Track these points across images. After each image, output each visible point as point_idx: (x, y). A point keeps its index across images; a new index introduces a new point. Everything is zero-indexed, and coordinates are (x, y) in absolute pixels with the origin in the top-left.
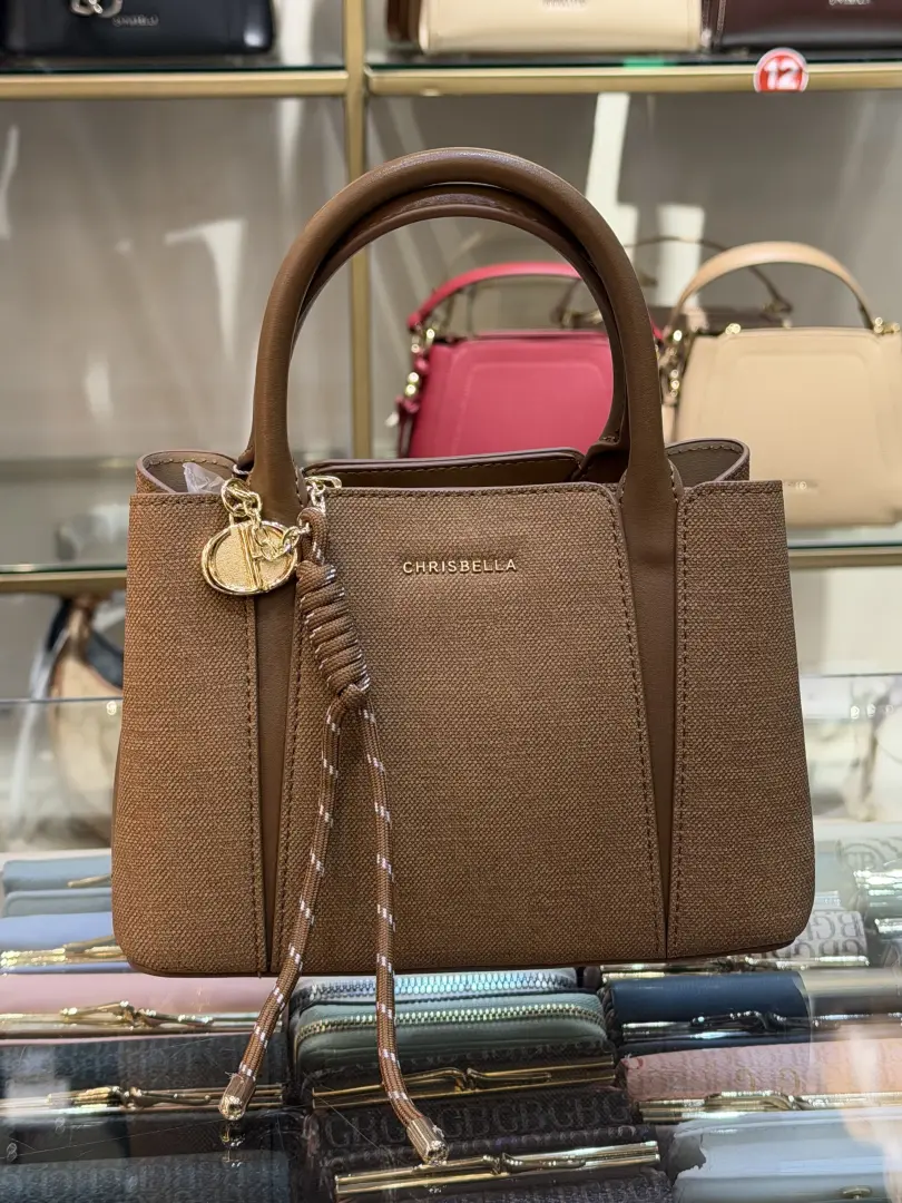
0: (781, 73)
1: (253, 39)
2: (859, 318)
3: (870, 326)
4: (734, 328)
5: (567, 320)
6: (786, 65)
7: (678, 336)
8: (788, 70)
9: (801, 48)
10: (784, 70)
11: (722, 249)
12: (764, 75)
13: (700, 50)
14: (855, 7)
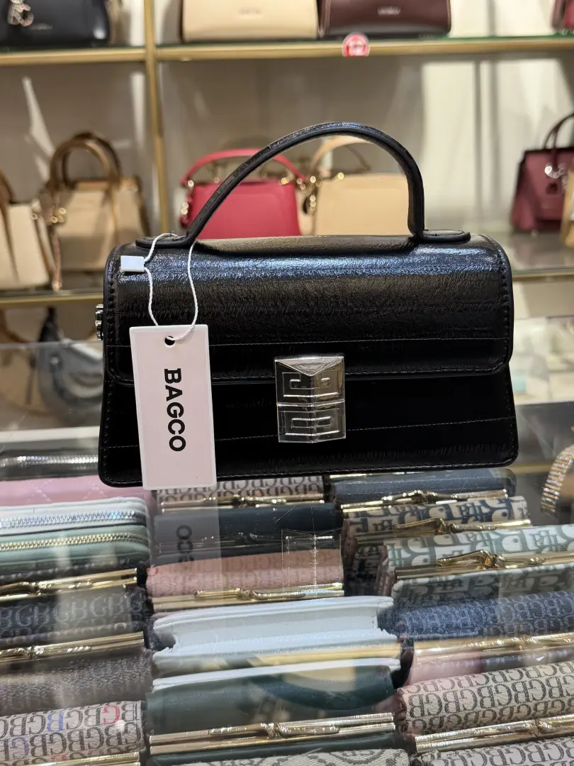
0: (356, 46)
1: (100, 34)
4: (340, 176)
7: (313, 180)
8: (359, 46)
9: (366, 34)
10: (356, 45)
14: (392, 15)
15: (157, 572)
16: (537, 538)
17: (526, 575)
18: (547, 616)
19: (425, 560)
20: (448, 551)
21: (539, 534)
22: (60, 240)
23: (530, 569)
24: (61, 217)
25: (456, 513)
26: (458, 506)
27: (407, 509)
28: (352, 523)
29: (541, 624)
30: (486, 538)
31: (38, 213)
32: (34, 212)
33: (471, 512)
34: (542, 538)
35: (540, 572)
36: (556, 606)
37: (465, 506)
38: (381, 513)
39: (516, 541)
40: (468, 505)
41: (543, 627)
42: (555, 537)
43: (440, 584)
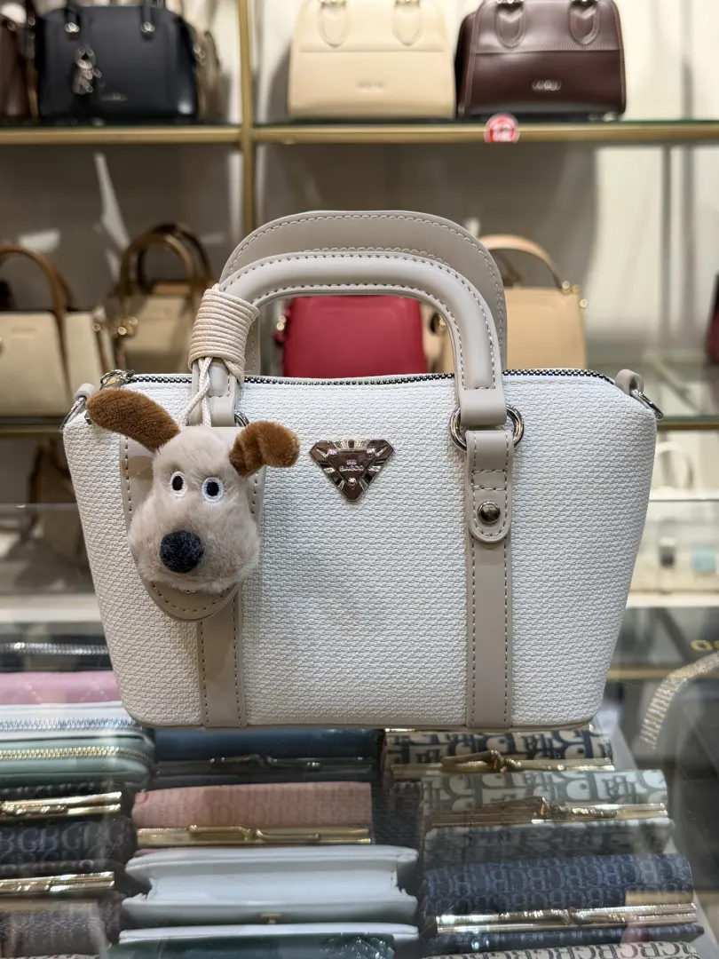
0: (502, 130)
1: (185, 108)
3: (559, 287)
6: (505, 125)
8: (505, 129)
9: (514, 115)
10: (503, 128)
14: (550, 91)
15: (146, 798)
16: (611, 785)
17: (590, 832)
18: (604, 885)
19: (469, 805)
20: (498, 794)
21: (614, 780)
22: (127, 355)
23: (595, 824)
24: (130, 328)
25: (520, 746)
26: (523, 737)
27: (460, 738)
28: (390, 752)
29: (595, 895)
30: (547, 781)
31: (101, 324)
32: (96, 321)
33: (539, 746)
34: (617, 785)
35: (609, 827)
36: (616, 873)
37: (533, 738)
38: (427, 740)
39: (583, 787)
40: (537, 737)
41: (598, 898)
42: (633, 785)
43: (483, 835)
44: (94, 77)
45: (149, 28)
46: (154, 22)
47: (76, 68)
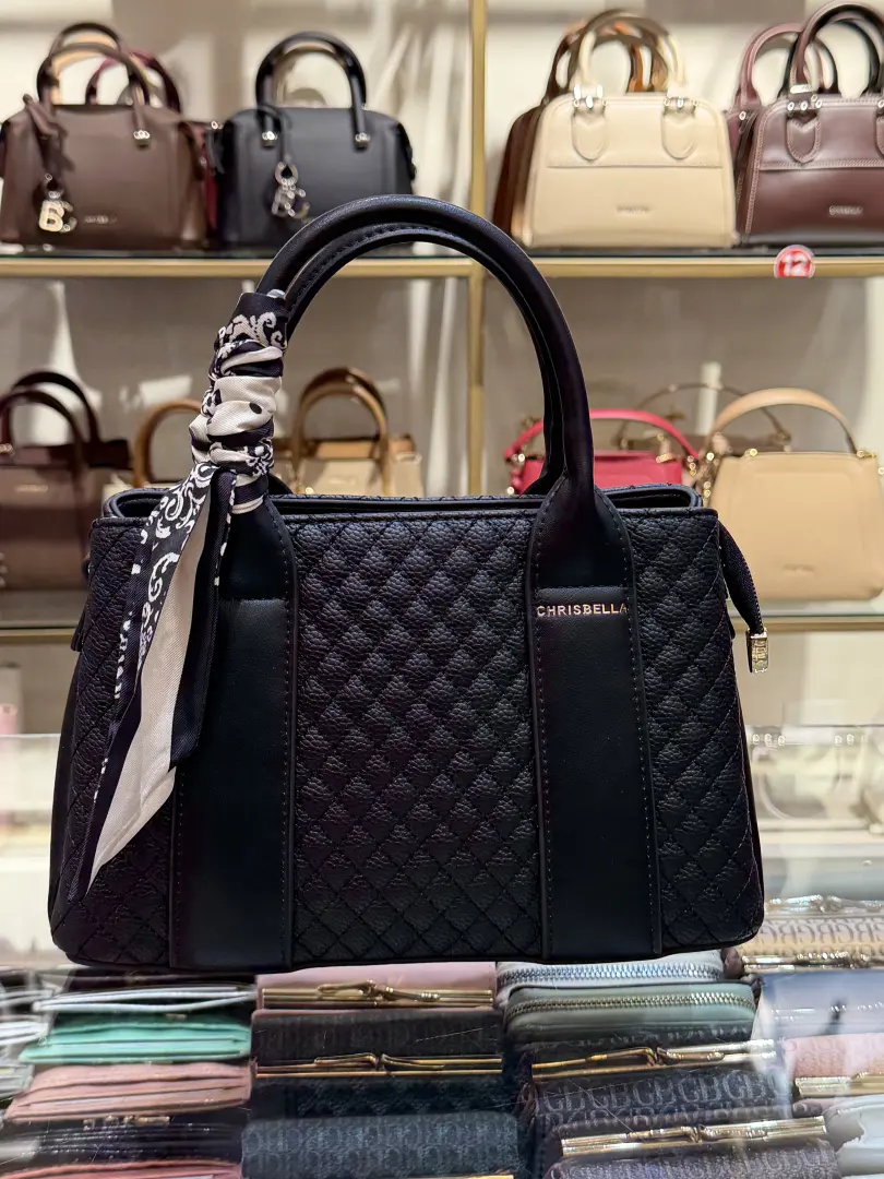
0: (794, 264)
2: (846, 446)
3: (854, 451)
4: (753, 452)
5: (624, 444)
6: (799, 257)
7: (710, 456)
8: (799, 262)
9: (811, 246)
10: (797, 261)
11: (741, 395)
12: (782, 266)
13: (734, 247)
14: (849, 216)
44: (297, 198)
45: (363, 137)
46: (369, 130)
47: (277, 185)
